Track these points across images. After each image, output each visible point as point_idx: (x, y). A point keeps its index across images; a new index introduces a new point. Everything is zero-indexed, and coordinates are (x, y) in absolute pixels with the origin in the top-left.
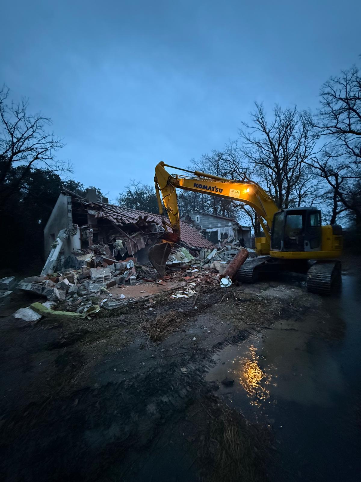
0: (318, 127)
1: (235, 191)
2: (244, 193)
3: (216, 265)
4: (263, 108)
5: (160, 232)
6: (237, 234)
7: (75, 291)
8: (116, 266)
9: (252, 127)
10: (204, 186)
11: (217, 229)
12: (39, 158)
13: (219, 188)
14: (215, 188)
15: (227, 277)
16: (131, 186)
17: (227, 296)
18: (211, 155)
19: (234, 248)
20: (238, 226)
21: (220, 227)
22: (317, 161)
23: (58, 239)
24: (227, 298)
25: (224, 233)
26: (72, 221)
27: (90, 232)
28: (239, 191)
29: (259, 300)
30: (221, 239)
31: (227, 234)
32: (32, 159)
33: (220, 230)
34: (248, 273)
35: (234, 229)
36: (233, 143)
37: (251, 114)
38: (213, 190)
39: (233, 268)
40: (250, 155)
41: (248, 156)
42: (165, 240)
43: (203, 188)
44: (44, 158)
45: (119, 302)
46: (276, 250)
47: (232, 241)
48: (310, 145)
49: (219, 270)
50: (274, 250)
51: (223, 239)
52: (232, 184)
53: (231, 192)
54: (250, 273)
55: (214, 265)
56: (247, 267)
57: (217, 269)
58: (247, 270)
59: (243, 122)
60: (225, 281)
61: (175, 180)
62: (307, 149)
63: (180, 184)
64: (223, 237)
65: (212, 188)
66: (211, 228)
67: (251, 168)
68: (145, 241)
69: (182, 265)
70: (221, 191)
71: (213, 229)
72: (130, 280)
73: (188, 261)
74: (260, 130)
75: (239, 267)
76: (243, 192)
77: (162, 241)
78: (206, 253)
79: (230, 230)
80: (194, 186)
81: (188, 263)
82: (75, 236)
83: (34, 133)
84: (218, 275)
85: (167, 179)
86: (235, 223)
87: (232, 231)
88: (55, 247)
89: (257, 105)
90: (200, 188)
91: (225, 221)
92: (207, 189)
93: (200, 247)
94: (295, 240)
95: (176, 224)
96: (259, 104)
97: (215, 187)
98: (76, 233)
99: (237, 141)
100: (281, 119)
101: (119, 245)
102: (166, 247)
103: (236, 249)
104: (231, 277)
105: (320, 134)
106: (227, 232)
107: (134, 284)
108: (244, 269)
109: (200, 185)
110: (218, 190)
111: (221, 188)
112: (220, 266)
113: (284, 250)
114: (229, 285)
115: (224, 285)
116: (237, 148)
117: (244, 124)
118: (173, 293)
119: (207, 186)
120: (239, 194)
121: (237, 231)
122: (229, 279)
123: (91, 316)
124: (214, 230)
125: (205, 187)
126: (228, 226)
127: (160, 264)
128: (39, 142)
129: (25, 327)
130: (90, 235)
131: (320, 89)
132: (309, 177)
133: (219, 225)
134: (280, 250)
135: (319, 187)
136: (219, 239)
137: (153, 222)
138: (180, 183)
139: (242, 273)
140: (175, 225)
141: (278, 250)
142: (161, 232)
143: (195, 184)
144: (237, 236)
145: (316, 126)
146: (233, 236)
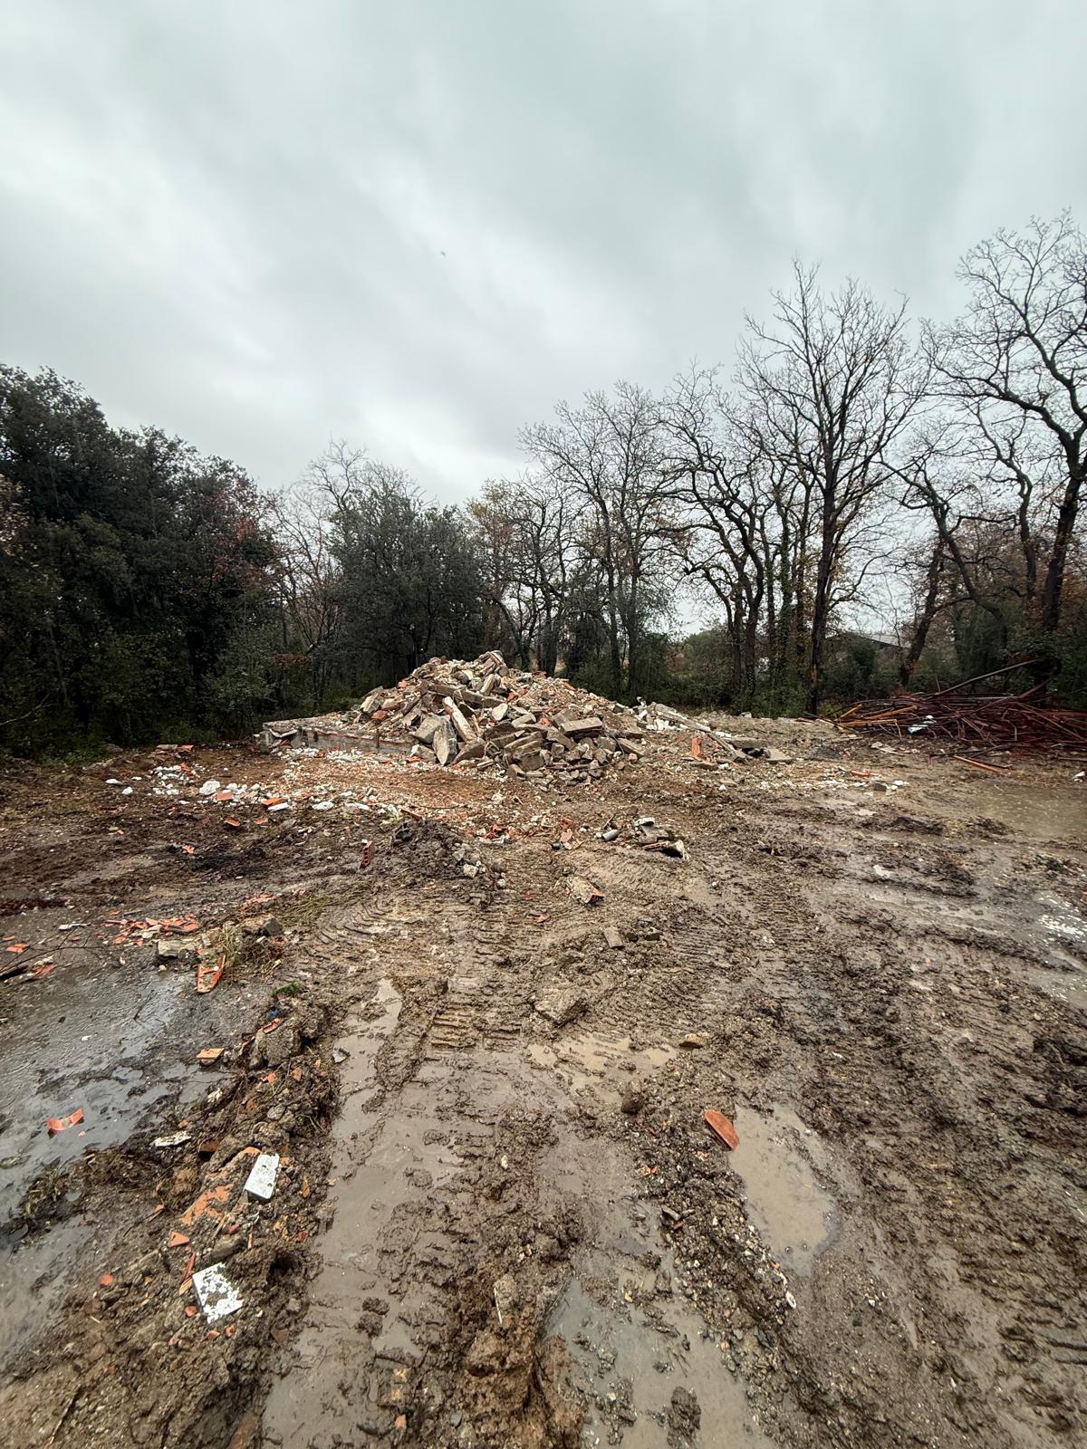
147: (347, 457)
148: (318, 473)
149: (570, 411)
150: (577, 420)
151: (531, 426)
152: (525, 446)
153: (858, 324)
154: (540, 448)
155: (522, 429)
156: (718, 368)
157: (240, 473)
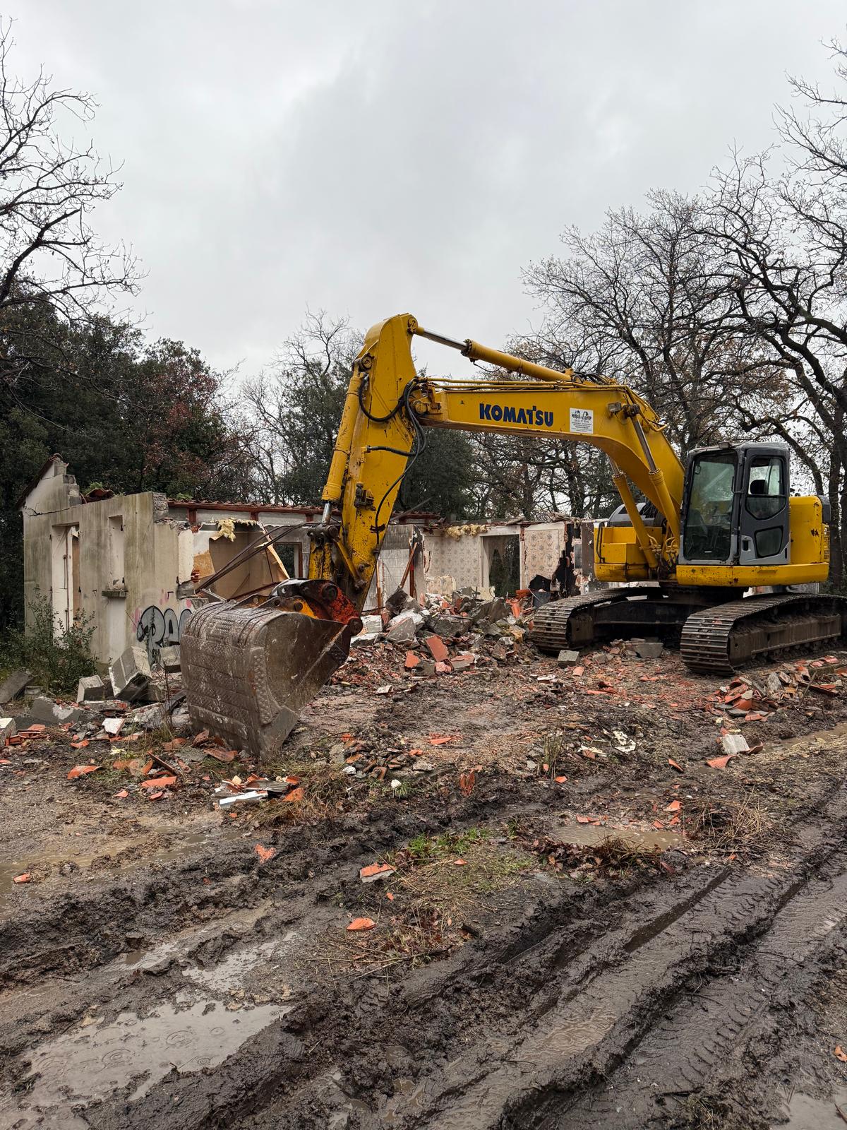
10: (506, 408)
12: (46, 243)
14: (534, 413)
16: (307, 338)
18: (645, 213)
32: (25, 248)
40: (817, 212)
41: (810, 218)
44: (60, 243)
59: (799, 82)
67: (822, 269)
70: (549, 419)
83: (23, 150)
97: (535, 408)
99: (764, 157)
116: (763, 185)
117: (800, 87)
119: (513, 409)
128: (41, 184)
143: (482, 406)
147: (328, 329)
149: (582, 237)
151: (535, 263)
152: (531, 289)
154: (551, 288)
155: (525, 268)
157: (194, 356)
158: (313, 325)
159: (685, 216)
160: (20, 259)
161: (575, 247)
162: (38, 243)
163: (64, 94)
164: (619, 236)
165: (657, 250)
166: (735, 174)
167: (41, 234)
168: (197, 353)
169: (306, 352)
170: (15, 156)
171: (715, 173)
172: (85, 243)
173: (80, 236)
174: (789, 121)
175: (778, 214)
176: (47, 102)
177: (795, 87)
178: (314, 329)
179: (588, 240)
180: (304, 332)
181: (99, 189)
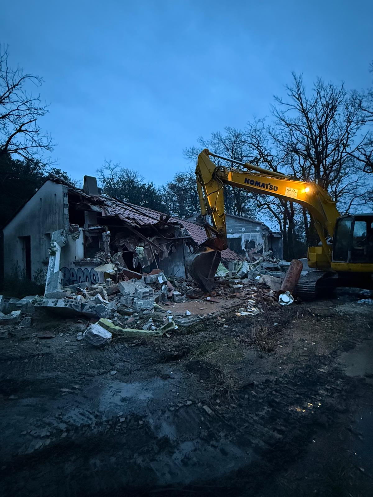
0: (368, 111)
1: (292, 190)
2: (302, 193)
3: (266, 280)
4: (302, 82)
5: (186, 237)
6: (267, 241)
7: (116, 309)
8: (146, 279)
9: (287, 104)
10: (257, 182)
11: (240, 235)
12: (22, 131)
13: (274, 186)
14: (269, 186)
15: (287, 293)
16: (105, 170)
17: (301, 312)
18: (224, 134)
19: (267, 260)
20: (269, 232)
21: (244, 232)
22: (364, 153)
23: (55, 244)
24: (302, 315)
25: (249, 241)
26: (68, 220)
27: (107, 236)
28: (296, 191)
29: (341, 315)
30: (246, 248)
31: (254, 242)
32: (14, 132)
33: (245, 236)
34: (310, 289)
35: (264, 236)
36: (259, 121)
37: (287, 87)
38: (267, 188)
39: (291, 282)
40: (280, 138)
42: (209, 247)
43: (255, 185)
44: (28, 131)
45: (189, 319)
46: (338, 261)
47: (261, 252)
48: (354, 131)
49: (270, 285)
50: (336, 261)
51: (249, 248)
52: (288, 181)
53: (287, 191)
54: (312, 289)
55: (264, 279)
56: (307, 282)
57: (267, 284)
58: (307, 284)
59: (276, 97)
60: (285, 298)
61: (223, 173)
62: (350, 136)
63: (228, 179)
64: (249, 245)
65: (266, 184)
66: (232, 233)
68: (167, 249)
69: (219, 279)
70: (277, 189)
71: (234, 235)
72: (175, 296)
73: (225, 275)
74: (296, 108)
75: (297, 281)
76: (301, 191)
77: (206, 249)
78: (236, 266)
79: (258, 236)
80: (245, 182)
81: (225, 277)
82: (77, 240)
83: (10, 95)
84: (271, 291)
85: (212, 171)
86: (265, 227)
87: (261, 239)
88: (53, 253)
89: (294, 76)
90: (252, 184)
91: (251, 224)
92: (259, 186)
93: (224, 258)
94: (363, 250)
95: (222, 228)
96: (297, 76)
97: (269, 184)
98: (78, 236)
100: (321, 96)
101: (140, 253)
102: (215, 257)
103: (270, 261)
104: (292, 293)
105: (366, 119)
106: (254, 238)
107: (180, 301)
108: (304, 284)
109: (252, 181)
110: (273, 187)
111: (276, 186)
112: (271, 281)
113: (351, 261)
114: (290, 302)
115: (284, 302)
116: (264, 128)
117: (277, 98)
118: (236, 311)
119: (260, 183)
120: (296, 194)
121: (267, 239)
122: (289, 295)
123: (169, 333)
124: (236, 236)
125: (258, 184)
126: (256, 231)
127: (207, 278)
128: (19, 108)
129: (102, 346)
130: (107, 239)
131: (370, 64)
132: (346, 171)
133: (243, 230)
134: (346, 261)
135: (359, 184)
136: (243, 248)
137: (177, 223)
138: (228, 177)
139: (302, 288)
140: (221, 230)
141: (344, 262)
142: (188, 237)
143: (246, 179)
144: (267, 244)
145: (365, 110)
146: (263, 245)
147: (112, 166)
148: (99, 173)
149: (204, 141)
150: (207, 144)
151: (188, 148)
152: (186, 157)
153: (327, 95)
154: (193, 157)
155: (185, 150)
156: (266, 118)
157: (64, 174)
158: (107, 165)
159: (237, 136)
160: (12, 136)
161: (202, 144)
162: (19, 130)
163: (30, 75)
164: (216, 141)
165: (228, 147)
166: (255, 124)
167: (21, 127)
168: (66, 173)
169: (104, 174)
170: (8, 96)
171: (248, 123)
172: (37, 132)
173: (35, 129)
174: (274, 109)
175: (266, 138)
176: (24, 78)
177: (275, 98)
178: (107, 167)
179: (207, 142)
180: (104, 168)
181: (40, 112)
